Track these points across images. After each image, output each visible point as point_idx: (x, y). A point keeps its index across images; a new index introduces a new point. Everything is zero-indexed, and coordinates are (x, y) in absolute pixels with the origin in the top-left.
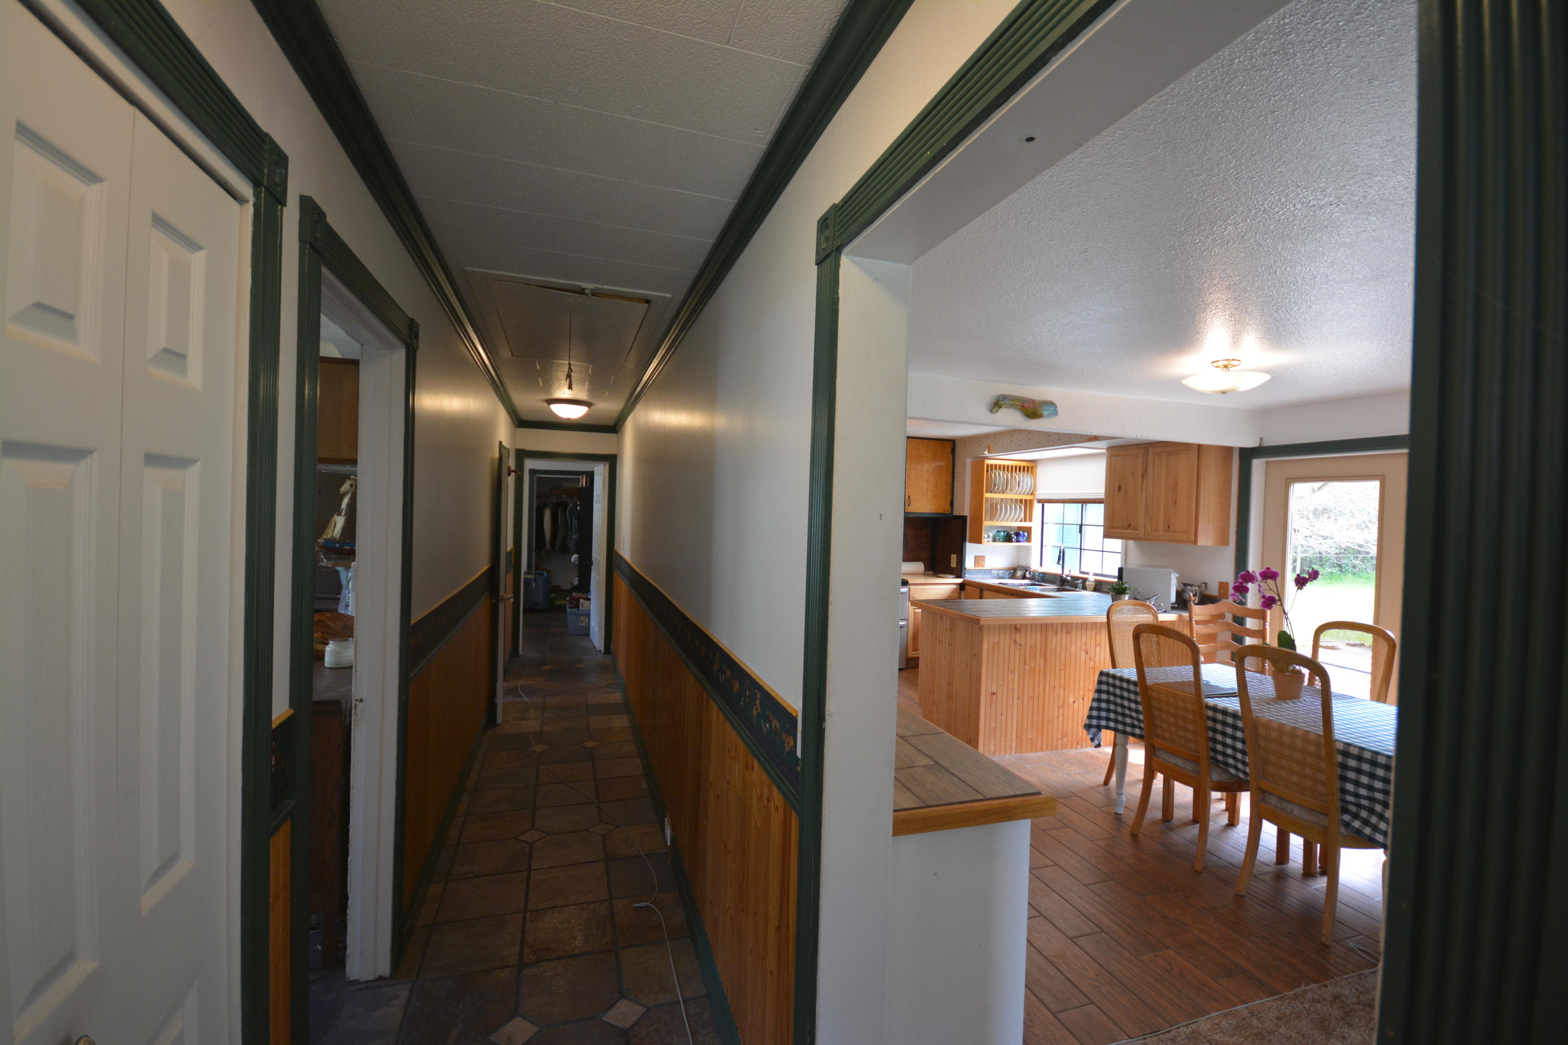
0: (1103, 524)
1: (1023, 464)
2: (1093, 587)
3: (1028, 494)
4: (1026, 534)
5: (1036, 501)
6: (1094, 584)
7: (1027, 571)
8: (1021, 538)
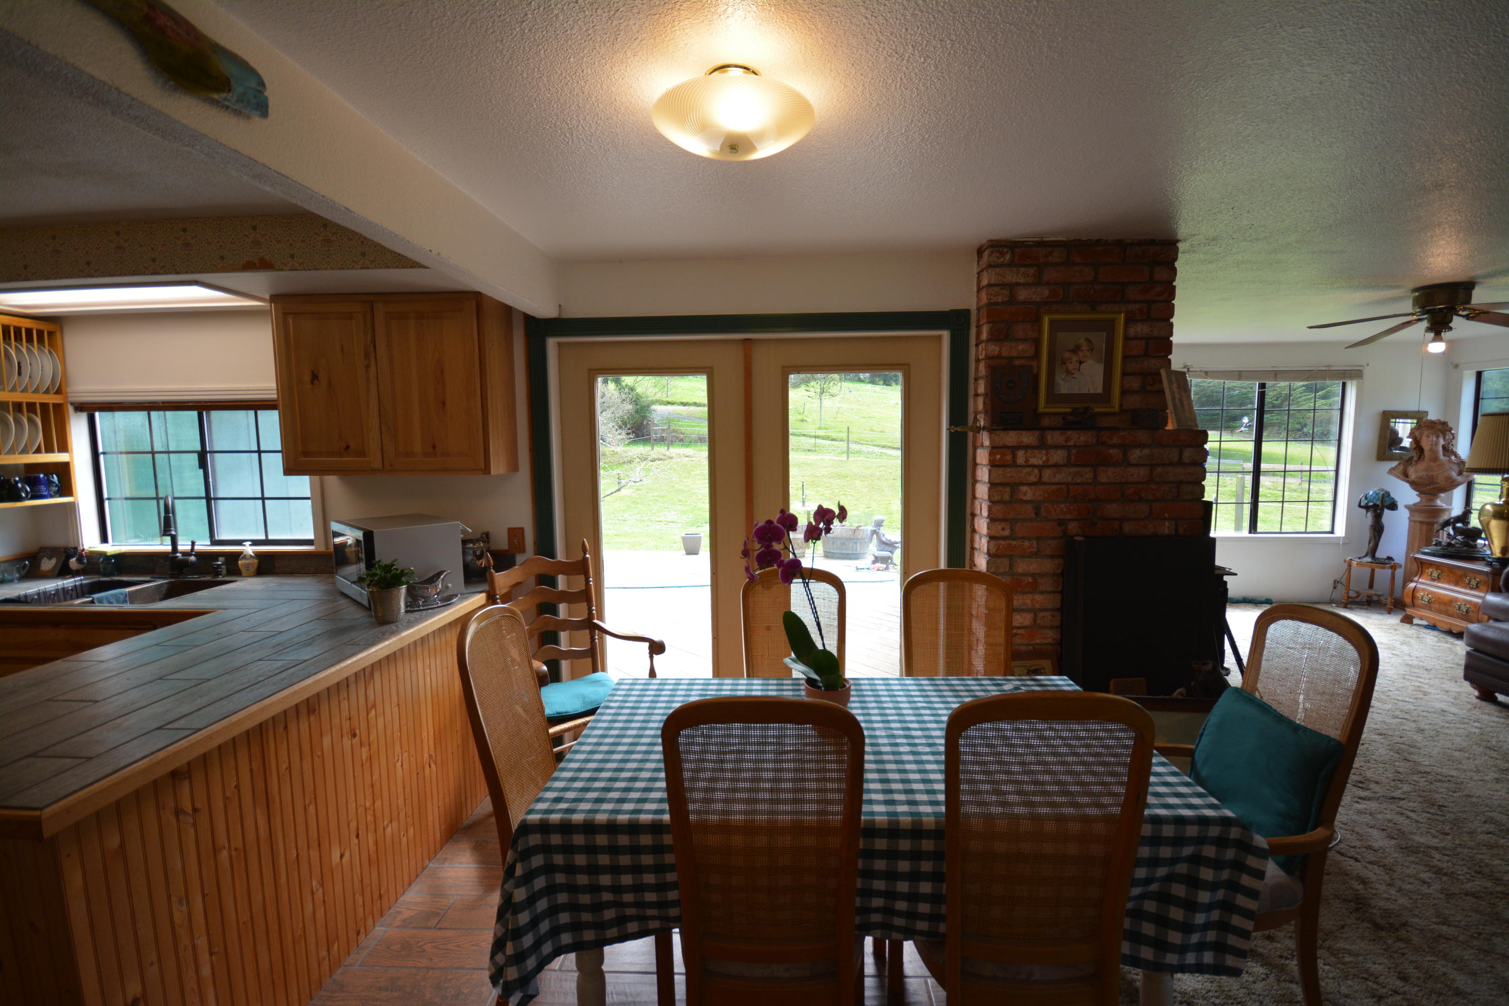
0: (279, 448)
1: (25, 324)
2: (253, 569)
3: (47, 392)
4: (55, 478)
5: (71, 409)
6: (256, 561)
7: (69, 557)
8: (43, 488)
